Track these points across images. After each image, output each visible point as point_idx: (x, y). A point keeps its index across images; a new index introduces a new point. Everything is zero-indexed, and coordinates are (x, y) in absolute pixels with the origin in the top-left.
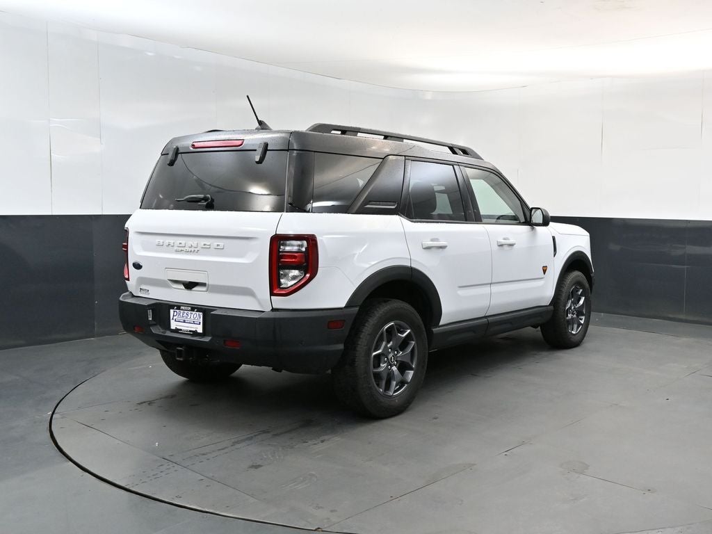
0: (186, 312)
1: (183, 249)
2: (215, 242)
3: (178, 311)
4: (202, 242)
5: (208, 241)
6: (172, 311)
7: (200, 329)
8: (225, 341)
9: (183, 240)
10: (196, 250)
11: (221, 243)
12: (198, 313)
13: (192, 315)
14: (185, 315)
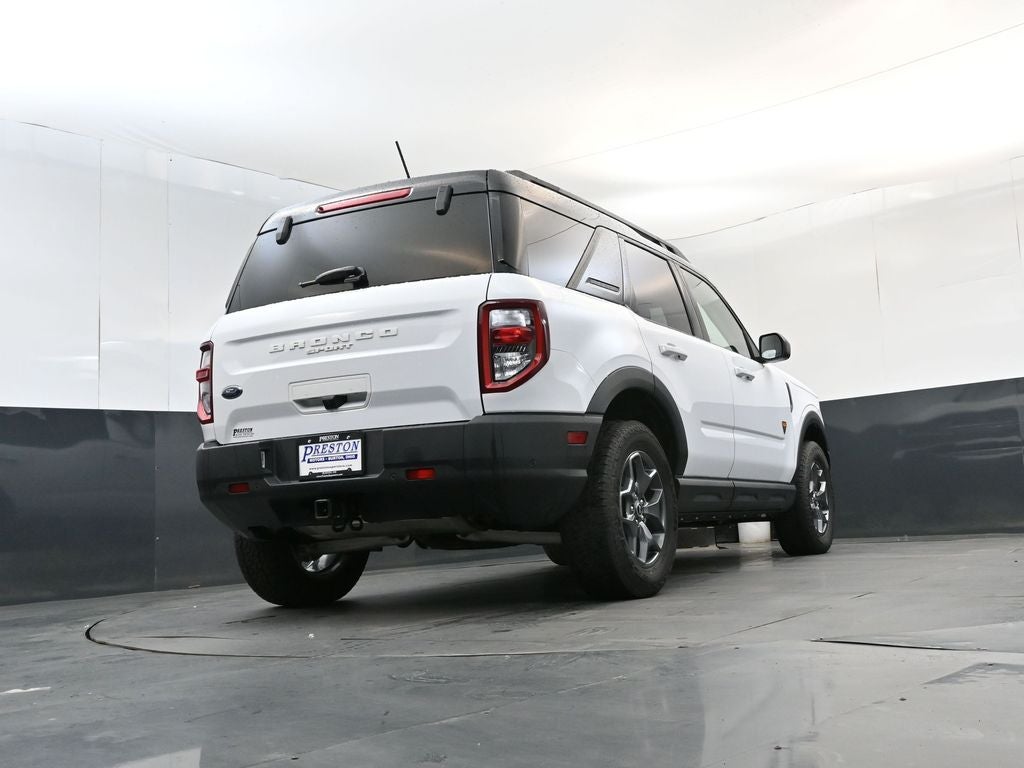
0: (329, 444)
1: (322, 348)
2: (381, 328)
3: (313, 446)
4: (358, 331)
5: (368, 329)
6: (302, 449)
7: (356, 465)
8: (408, 472)
9: (322, 336)
10: (347, 345)
11: (393, 326)
12: (351, 442)
13: (341, 447)
14: (328, 448)
